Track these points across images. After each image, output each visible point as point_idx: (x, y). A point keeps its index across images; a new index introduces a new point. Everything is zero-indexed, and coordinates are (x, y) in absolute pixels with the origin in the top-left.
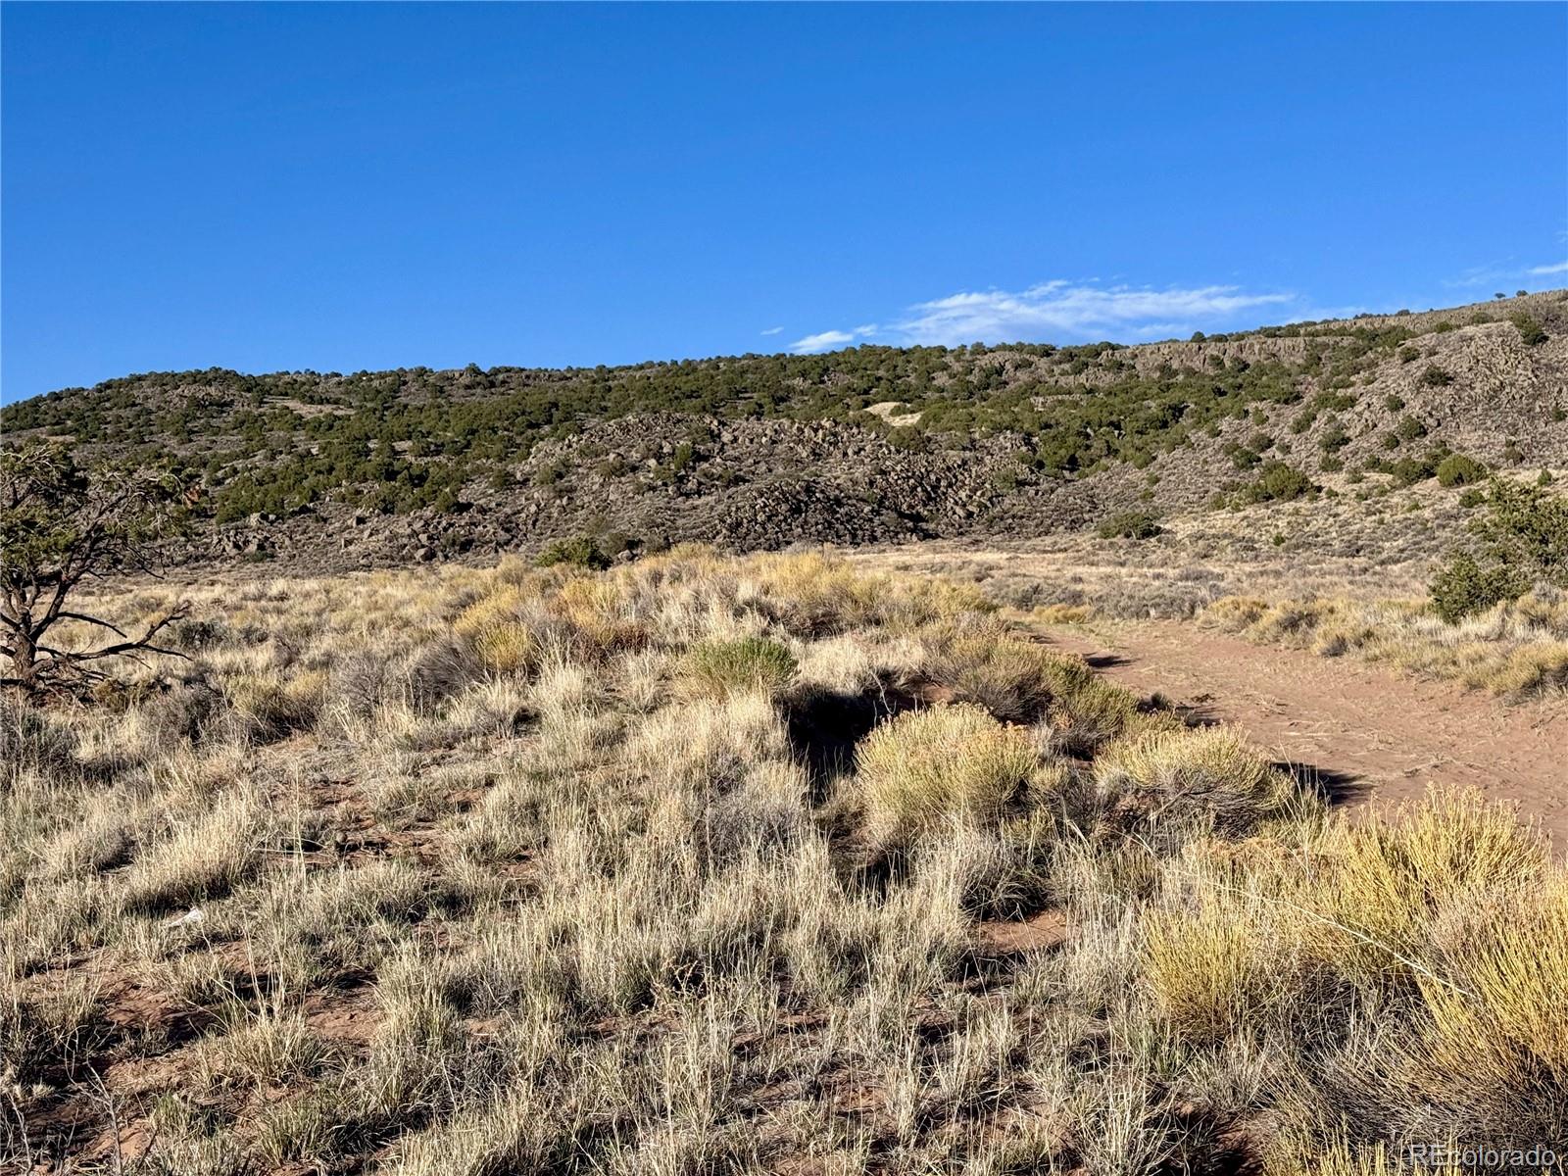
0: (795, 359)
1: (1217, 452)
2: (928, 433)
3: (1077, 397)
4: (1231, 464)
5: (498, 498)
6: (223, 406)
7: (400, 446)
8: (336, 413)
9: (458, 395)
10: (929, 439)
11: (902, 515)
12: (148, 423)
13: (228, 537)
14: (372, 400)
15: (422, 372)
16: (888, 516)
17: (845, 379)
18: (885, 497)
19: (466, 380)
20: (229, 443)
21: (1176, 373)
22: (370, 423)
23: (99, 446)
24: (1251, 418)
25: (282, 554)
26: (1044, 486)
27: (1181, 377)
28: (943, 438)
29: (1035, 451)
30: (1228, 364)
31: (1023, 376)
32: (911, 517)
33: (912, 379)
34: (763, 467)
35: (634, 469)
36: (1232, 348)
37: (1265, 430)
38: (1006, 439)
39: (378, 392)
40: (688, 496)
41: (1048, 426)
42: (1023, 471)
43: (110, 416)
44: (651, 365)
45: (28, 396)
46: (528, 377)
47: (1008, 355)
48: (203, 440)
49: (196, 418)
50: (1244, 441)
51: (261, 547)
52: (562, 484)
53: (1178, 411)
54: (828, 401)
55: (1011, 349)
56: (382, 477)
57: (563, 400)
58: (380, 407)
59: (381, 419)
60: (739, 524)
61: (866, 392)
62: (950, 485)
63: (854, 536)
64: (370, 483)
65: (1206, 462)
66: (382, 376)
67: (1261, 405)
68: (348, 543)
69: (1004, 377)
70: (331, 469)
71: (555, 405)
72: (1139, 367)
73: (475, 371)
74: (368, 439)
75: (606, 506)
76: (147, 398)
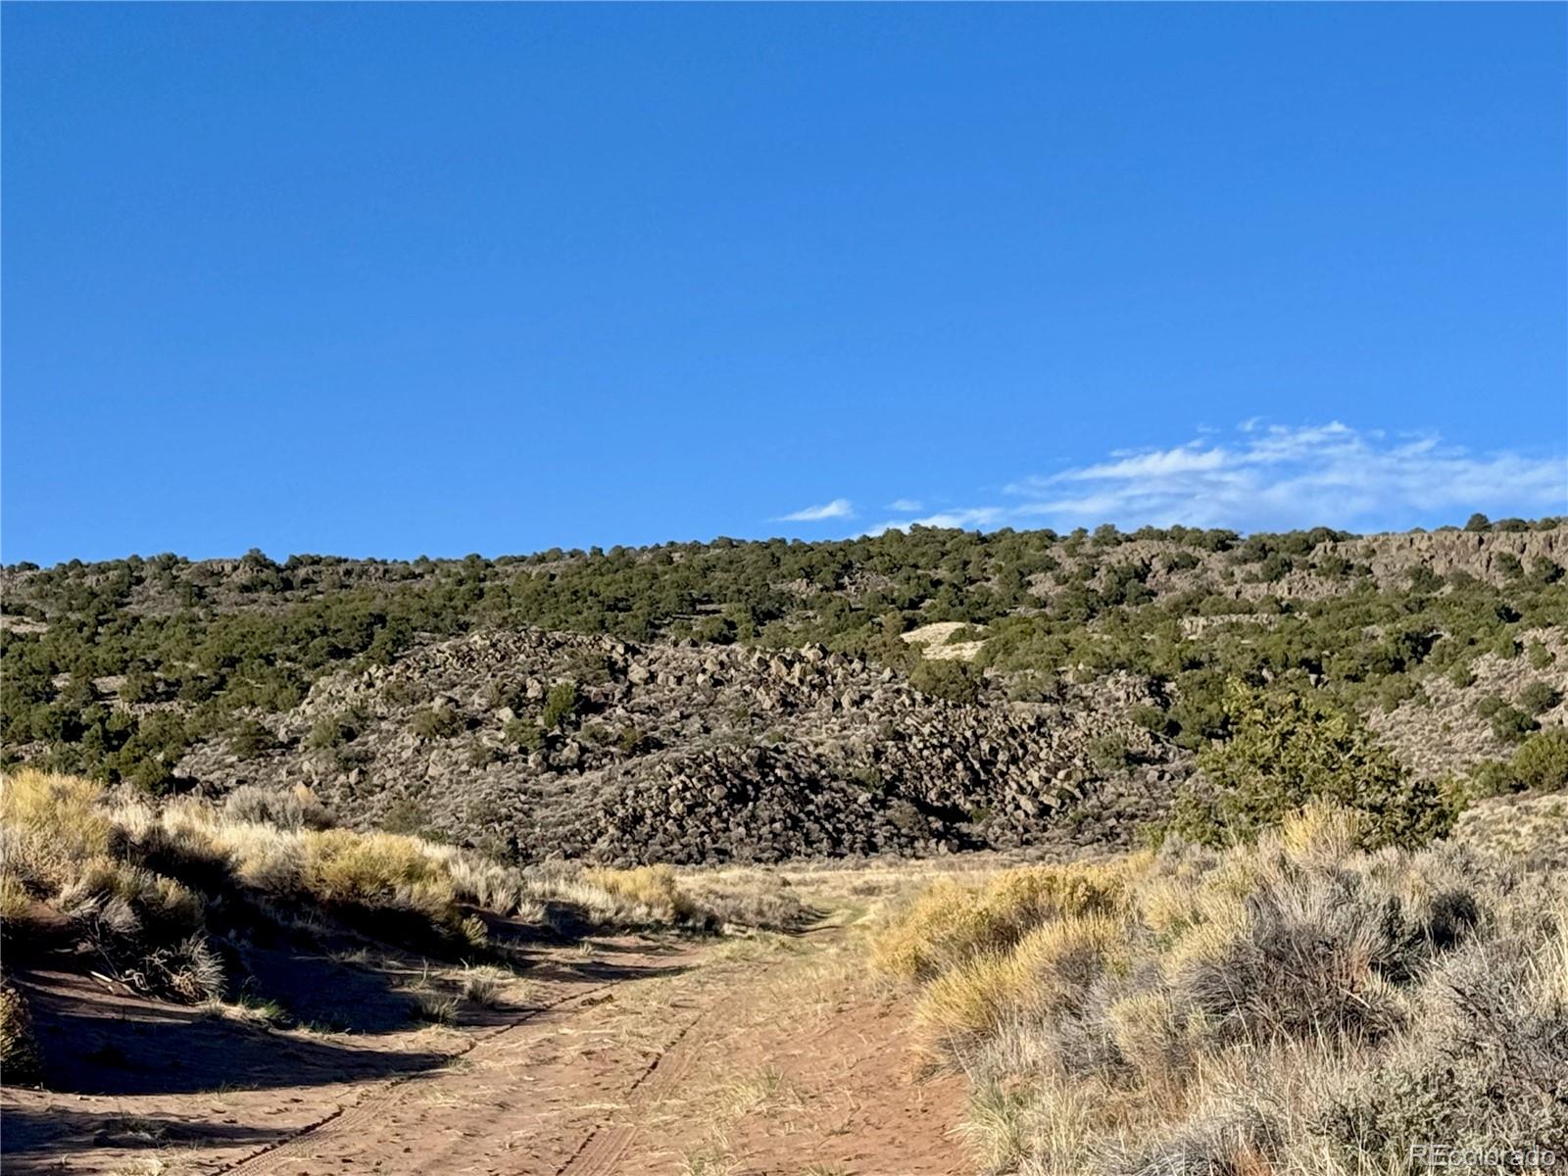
0: (799, 548)
1: (1467, 713)
2: (988, 674)
3: (1263, 617)
4: (1489, 733)
5: (242, 770)
7: (106, 683)
8: (16, 630)
9: (227, 602)
10: (986, 683)
11: (925, 808)
14: (81, 609)
15: (170, 563)
16: (901, 810)
17: (880, 583)
18: (900, 777)
19: (242, 577)
21: (1440, 582)
24: (1526, 656)
26: (1176, 764)
27: (1448, 589)
28: (1012, 682)
29: (1166, 705)
30: (1528, 568)
31: (1182, 583)
32: (940, 813)
33: (994, 585)
34: (695, 724)
35: (474, 724)
36: (1536, 542)
37: (1549, 677)
38: (1118, 686)
39: (94, 595)
40: (561, 770)
41: (1195, 664)
42: (1140, 740)
44: (558, 555)
46: (348, 573)
47: (1157, 546)
50: (1512, 694)
52: (353, 747)
53: (1421, 644)
54: (848, 617)
55: (1162, 536)
56: (58, 735)
57: (394, 611)
58: (91, 621)
59: (91, 639)
60: (639, 819)
61: (914, 605)
62: (1014, 760)
63: (836, 842)
64: (36, 745)
65: (1447, 728)
66: (102, 569)
67: (1542, 635)
69: (1150, 584)
71: (381, 619)
72: (1378, 570)
73: (259, 561)
74: (55, 671)
75: (422, 786)
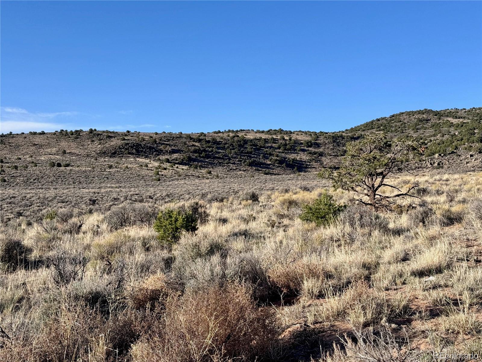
6: (427, 120)
12: (405, 127)
13: (428, 161)
20: (430, 132)
22: (475, 124)
25: (445, 167)
43: (393, 125)
48: (421, 131)
49: (419, 125)
51: (439, 164)
68: (467, 163)
70: (462, 139)
76: (404, 119)
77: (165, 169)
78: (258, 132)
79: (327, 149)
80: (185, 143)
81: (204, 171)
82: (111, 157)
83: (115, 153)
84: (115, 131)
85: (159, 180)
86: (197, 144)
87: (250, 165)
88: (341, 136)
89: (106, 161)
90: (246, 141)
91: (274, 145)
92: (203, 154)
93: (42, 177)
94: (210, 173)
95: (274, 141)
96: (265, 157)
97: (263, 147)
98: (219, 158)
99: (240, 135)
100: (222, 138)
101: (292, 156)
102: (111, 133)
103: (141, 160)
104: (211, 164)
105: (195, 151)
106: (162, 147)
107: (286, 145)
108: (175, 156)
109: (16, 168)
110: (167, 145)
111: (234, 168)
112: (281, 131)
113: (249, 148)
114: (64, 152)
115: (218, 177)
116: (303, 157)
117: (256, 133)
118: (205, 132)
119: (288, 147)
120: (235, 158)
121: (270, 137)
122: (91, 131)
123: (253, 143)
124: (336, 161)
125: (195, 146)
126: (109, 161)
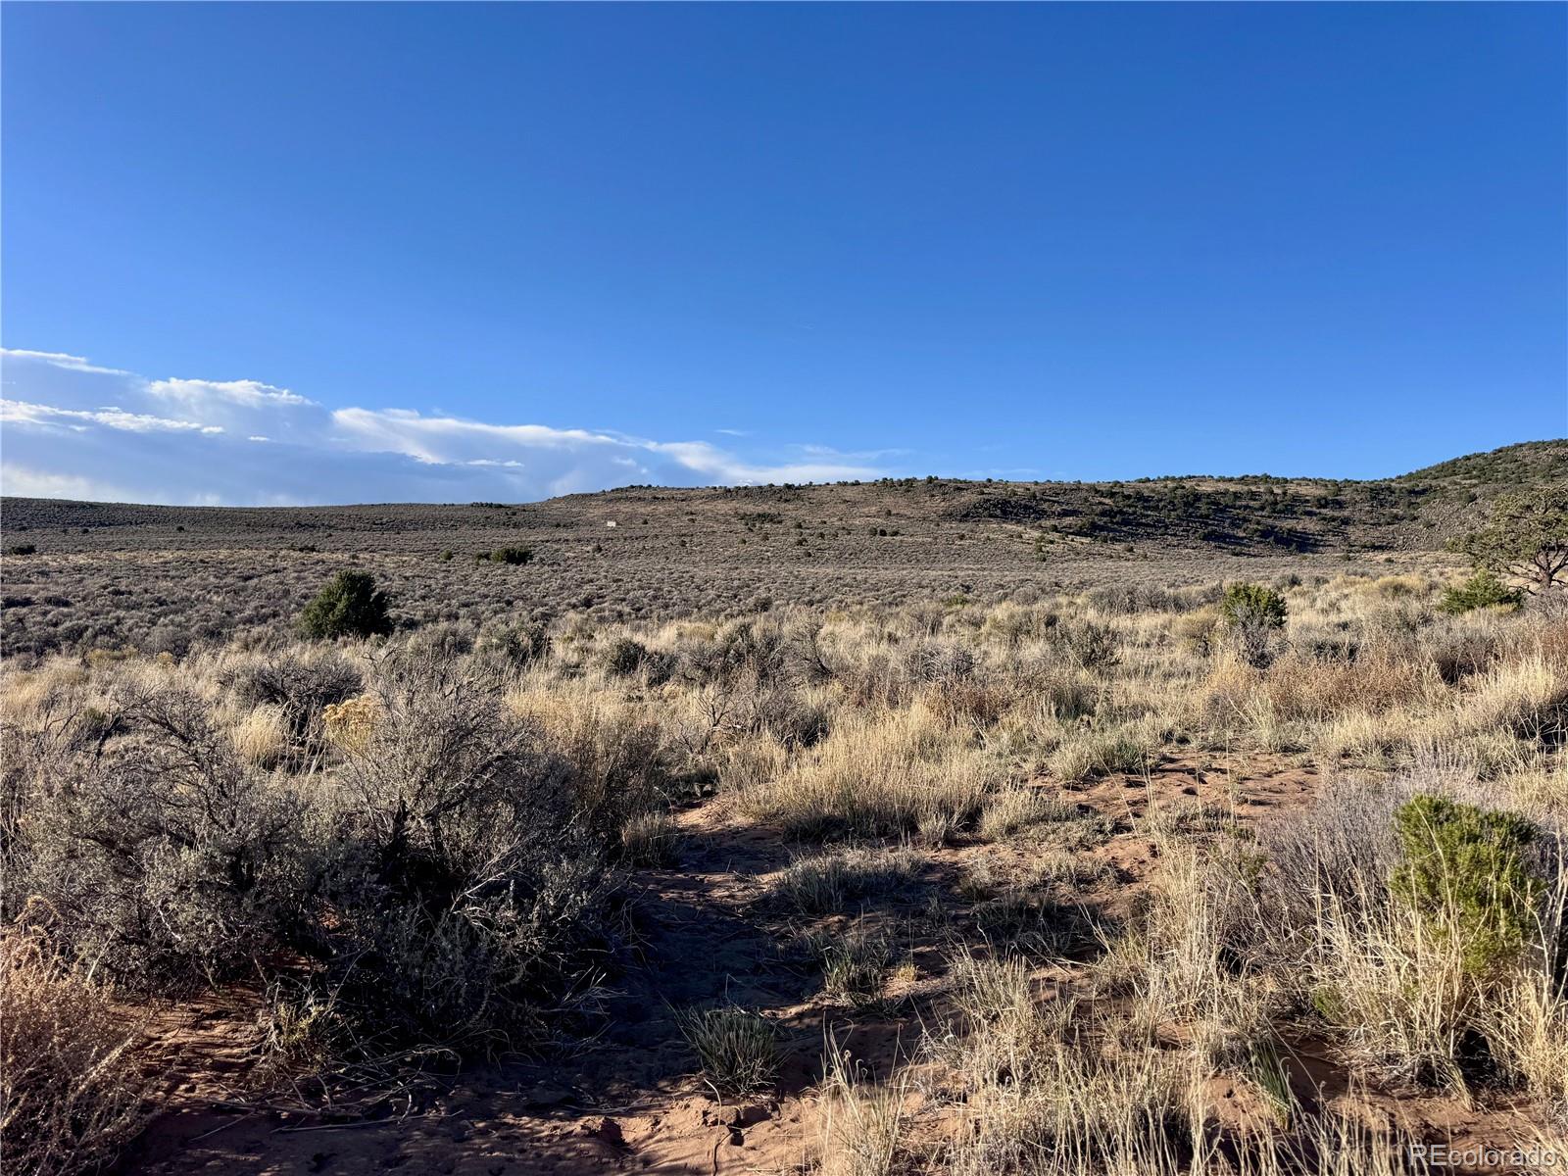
12: (1525, 471)
23: (1492, 485)
43: (1501, 468)
45: (1448, 458)
49: (1557, 467)
76: (1525, 457)
77: (1052, 542)
78: (1222, 479)
79: (1361, 511)
80: (1086, 500)
81: (1119, 547)
82: (960, 521)
83: (967, 515)
84: (969, 480)
85: (1044, 560)
86: (1107, 501)
87: (1206, 538)
88: (1389, 488)
89: (952, 528)
90: (1197, 497)
91: (1252, 503)
92: (1118, 518)
93: (861, 551)
94: (1131, 550)
95: (1253, 495)
96: (1234, 525)
97: (1231, 507)
98: (1148, 525)
99: (1188, 485)
100: (1153, 491)
101: (1287, 524)
102: (961, 482)
103: (1010, 527)
104: (1132, 535)
105: (1103, 514)
106: (1045, 506)
107: (1275, 503)
108: (1068, 520)
109: (822, 535)
110: (1054, 502)
111: (1175, 543)
112: (1266, 478)
113: (1203, 508)
114: (889, 513)
115: (1145, 557)
116: (1311, 526)
117: (1218, 481)
118: (1123, 480)
119: (1279, 507)
120: (1176, 525)
121: (1246, 488)
122: (930, 480)
123: (1213, 499)
124: (1377, 534)
125: (1104, 504)
126: (958, 528)
